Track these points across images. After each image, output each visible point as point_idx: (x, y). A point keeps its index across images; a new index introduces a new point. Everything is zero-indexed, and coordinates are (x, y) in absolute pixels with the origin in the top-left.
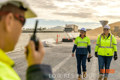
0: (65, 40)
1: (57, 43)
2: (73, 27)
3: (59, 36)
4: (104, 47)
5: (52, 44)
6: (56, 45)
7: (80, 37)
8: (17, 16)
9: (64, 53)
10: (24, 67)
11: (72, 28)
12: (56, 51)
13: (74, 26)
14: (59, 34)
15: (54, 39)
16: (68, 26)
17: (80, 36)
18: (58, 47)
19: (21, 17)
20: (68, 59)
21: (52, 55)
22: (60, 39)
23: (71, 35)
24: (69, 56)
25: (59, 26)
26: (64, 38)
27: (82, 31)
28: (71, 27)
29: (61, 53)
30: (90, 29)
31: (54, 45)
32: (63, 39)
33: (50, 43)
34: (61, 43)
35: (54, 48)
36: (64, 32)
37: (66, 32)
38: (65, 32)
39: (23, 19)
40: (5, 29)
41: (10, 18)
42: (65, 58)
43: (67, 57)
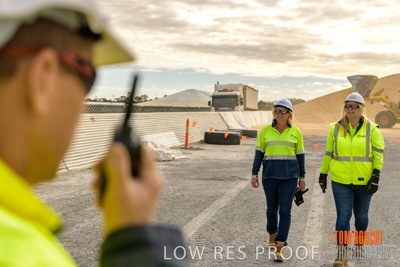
0: (212, 139)
1: (186, 147)
2: (239, 93)
3: (194, 124)
4: (347, 159)
5: (170, 152)
6: (184, 154)
7: (274, 129)
8: (70, 58)
9: (212, 182)
10: (75, 229)
11: (236, 96)
12: (183, 176)
13: (245, 88)
14: (193, 116)
15: (177, 135)
16: (225, 90)
17: (275, 124)
18: (188, 162)
19: (81, 62)
20: (223, 202)
21: (171, 188)
22: (197, 136)
23: (234, 120)
24: (229, 192)
25: (192, 91)
26: (208, 131)
27: (281, 108)
28: (234, 93)
29: (200, 182)
30: (297, 98)
31: (177, 155)
32: (207, 134)
33: (162, 146)
34: (198, 149)
35: (177, 166)
36: (208, 110)
37: (216, 110)
38: (213, 108)
39: (87, 70)
40: (28, 104)
41: (47, 66)
42: (215, 198)
43: (223, 195)
